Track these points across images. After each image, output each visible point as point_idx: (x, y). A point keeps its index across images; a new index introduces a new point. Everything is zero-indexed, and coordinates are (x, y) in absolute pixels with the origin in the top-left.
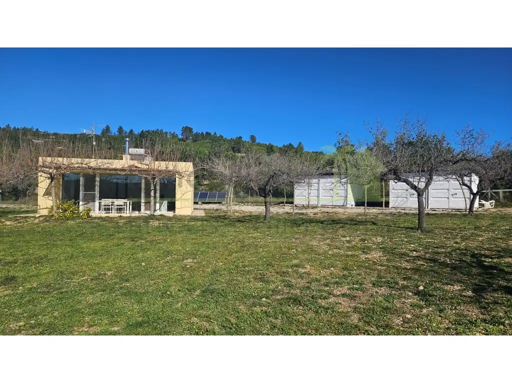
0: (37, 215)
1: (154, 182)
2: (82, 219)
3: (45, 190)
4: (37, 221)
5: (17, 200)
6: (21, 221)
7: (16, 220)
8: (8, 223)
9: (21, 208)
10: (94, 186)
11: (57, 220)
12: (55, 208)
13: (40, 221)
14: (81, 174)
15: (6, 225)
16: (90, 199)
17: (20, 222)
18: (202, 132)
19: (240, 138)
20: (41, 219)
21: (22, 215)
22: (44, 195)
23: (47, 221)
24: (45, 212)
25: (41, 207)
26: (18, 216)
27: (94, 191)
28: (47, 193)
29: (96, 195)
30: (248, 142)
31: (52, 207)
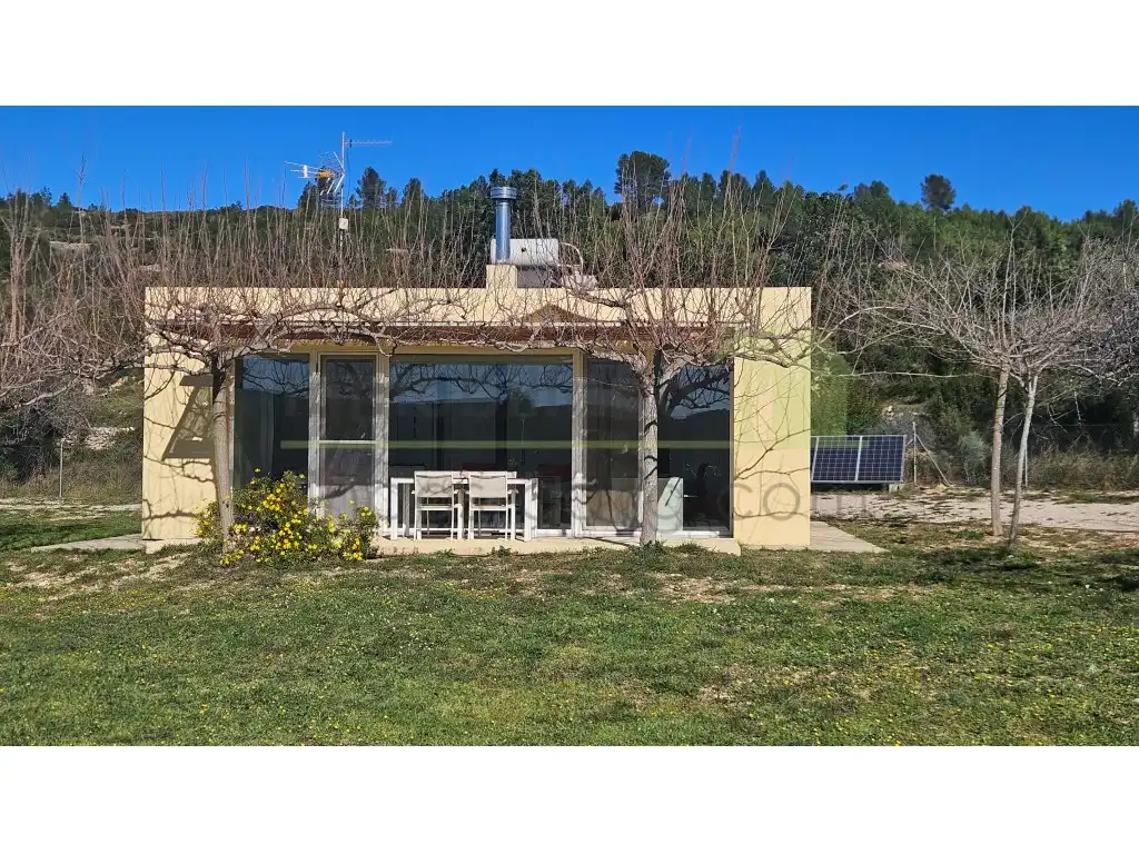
0: (152, 548)
1: (657, 387)
2: (346, 564)
3: (169, 434)
4: (154, 573)
5: (21, 478)
6: (90, 570)
7: (71, 568)
8: (41, 581)
9: (48, 513)
10: (368, 411)
11: (239, 568)
12: (228, 515)
13: (169, 572)
14: (315, 360)
15: (35, 589)
16: (350, 472)
17: (88, 579)
18: (706, 176)
19: (878, 189)
20: (173, 563)
21: (83, 545)
22: (167, 455)
23: (200, 574)
24: (186, 533)
25: (156, 512)
26: (68, 546)
27: (370, 437)
28: (181, 448)
29: (378, 452)
30: (916, 208)
31: (215, 509)
